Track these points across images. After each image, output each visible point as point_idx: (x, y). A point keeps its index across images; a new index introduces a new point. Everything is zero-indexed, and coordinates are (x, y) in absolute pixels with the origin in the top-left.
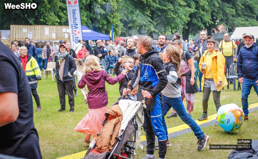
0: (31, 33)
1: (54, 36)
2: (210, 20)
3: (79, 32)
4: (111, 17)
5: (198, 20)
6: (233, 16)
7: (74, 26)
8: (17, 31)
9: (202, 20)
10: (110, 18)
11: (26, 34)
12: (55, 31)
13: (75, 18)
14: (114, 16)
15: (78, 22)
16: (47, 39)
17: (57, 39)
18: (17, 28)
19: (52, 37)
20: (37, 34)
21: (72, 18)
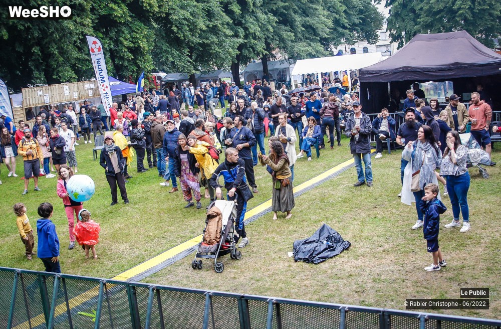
0: (48, 95)
1: (76, 95)
2: (264, 49)
3: (107, 87)
4: (141, 61)
5: (249, 50)
6: (292, 41)
7: (101, 80)
8: (31, 95)
9: (254, 51)
10: (140, 63)
11: (42, 97)
12: (76, 89)
13: (100, 69)
14: (145, 60)
15: (105, 73)
16: (68, 100)
17: (80, 99)
18: (30, 92)
19: (73, 97)
20: (55, 95)
21: (98, 69)
